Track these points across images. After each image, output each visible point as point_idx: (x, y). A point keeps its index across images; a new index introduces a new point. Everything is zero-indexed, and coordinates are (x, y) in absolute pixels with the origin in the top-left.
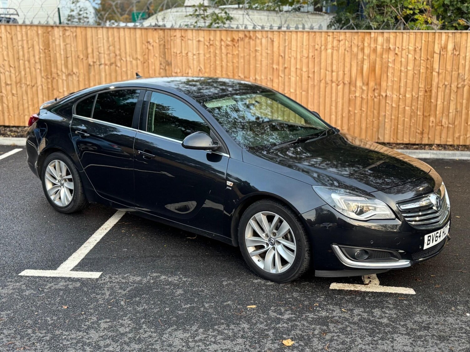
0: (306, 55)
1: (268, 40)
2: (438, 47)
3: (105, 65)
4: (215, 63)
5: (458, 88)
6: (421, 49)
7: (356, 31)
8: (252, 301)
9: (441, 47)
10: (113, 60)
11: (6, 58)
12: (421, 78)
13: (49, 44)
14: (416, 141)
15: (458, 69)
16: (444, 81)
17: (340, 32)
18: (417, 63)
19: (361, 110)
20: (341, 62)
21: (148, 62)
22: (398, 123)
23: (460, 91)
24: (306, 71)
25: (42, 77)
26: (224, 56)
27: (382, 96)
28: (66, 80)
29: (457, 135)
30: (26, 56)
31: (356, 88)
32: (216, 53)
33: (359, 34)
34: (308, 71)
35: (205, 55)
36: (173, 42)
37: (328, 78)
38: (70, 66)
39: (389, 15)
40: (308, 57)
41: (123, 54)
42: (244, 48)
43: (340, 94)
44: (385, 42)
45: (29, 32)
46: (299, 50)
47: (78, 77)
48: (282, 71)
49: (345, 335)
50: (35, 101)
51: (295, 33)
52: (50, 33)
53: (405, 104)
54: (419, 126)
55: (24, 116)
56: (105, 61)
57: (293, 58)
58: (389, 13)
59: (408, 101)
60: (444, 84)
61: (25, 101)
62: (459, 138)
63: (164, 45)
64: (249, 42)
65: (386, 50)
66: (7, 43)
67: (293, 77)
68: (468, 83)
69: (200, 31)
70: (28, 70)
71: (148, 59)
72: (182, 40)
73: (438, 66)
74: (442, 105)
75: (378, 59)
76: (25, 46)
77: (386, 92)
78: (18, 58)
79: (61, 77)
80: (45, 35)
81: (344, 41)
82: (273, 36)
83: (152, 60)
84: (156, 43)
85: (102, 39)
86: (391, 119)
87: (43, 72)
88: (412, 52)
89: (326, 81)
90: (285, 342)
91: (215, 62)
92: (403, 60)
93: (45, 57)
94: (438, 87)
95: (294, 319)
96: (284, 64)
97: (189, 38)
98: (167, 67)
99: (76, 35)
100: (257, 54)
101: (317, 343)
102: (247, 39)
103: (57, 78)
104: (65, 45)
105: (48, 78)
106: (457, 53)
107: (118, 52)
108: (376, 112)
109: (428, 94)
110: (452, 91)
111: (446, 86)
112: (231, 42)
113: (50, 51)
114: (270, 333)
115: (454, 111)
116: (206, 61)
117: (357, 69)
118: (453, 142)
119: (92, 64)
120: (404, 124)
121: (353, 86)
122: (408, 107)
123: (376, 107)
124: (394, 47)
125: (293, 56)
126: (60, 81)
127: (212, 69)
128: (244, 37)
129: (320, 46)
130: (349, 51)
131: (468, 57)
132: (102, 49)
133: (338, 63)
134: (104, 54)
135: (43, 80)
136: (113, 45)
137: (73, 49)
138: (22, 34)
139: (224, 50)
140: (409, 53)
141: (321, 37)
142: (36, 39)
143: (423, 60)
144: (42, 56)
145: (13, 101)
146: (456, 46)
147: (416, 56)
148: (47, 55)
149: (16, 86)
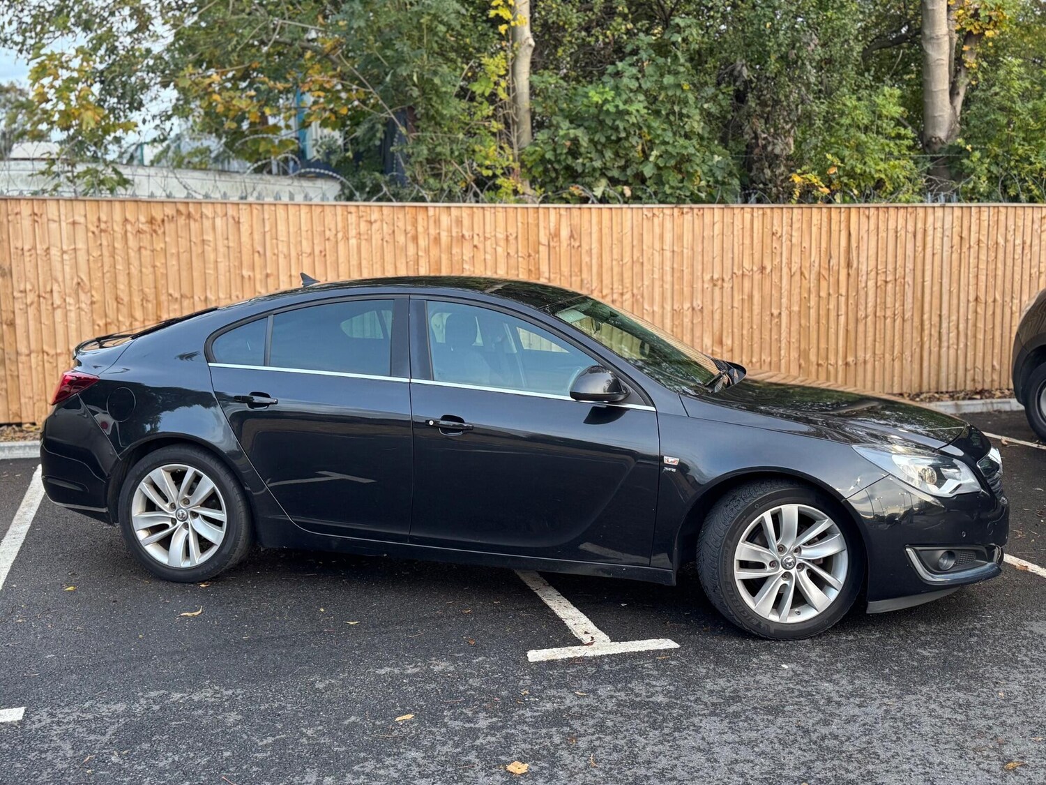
0: (309, 251)
1: (227, 221)
2: (546, 234)
4: (115, 268)
6: (517, 237)
7: (395, 204)
8: (399, 709)
9: (551, 234)
15: (582, 271)
17: (368, 206)
18: (512, 261)
20: (376, 263)
33: (405, 209)
35: (88, 253)
36: (14, 227)
39: (451, 179)
40: (312, 254)
42: (178, 237)
44: (454, 225)
46: (292, 240)
48: (261, 281)
49: (610, 734)
51: (281, 207)
57: (281, 256)
58: (450, 175)
64: (188, 225)
65: (458, 241)
69: (74, 203)
72: (35, 221)
73: (547, 266)
75: (444, 257)
81: (379, 223)
82: (238, 213)
88: (502, 243)
90: (511, 768)
91: (114, 266)
92: (488, 257)
95: (500, 724)
96: (265, 266)
97: (50, 216)
100: (206, 248)
101: (570, 757)
102: (183, 217)
106: (577, 244)
112: (148, 225)
114: (472, 757)
116: (92, 265)
124: (471, 234)
125: (282, 252)
127: (106, 281)
128: (175, 214)
129: (334, 232)
130: (391, 241)
131: (595, 251)
133: (372, 265)
139: (132, 242)
140: (497, 244)
141: (334, 215)
143: (522, 257)
146: (574, 232)
147: (509, 251)
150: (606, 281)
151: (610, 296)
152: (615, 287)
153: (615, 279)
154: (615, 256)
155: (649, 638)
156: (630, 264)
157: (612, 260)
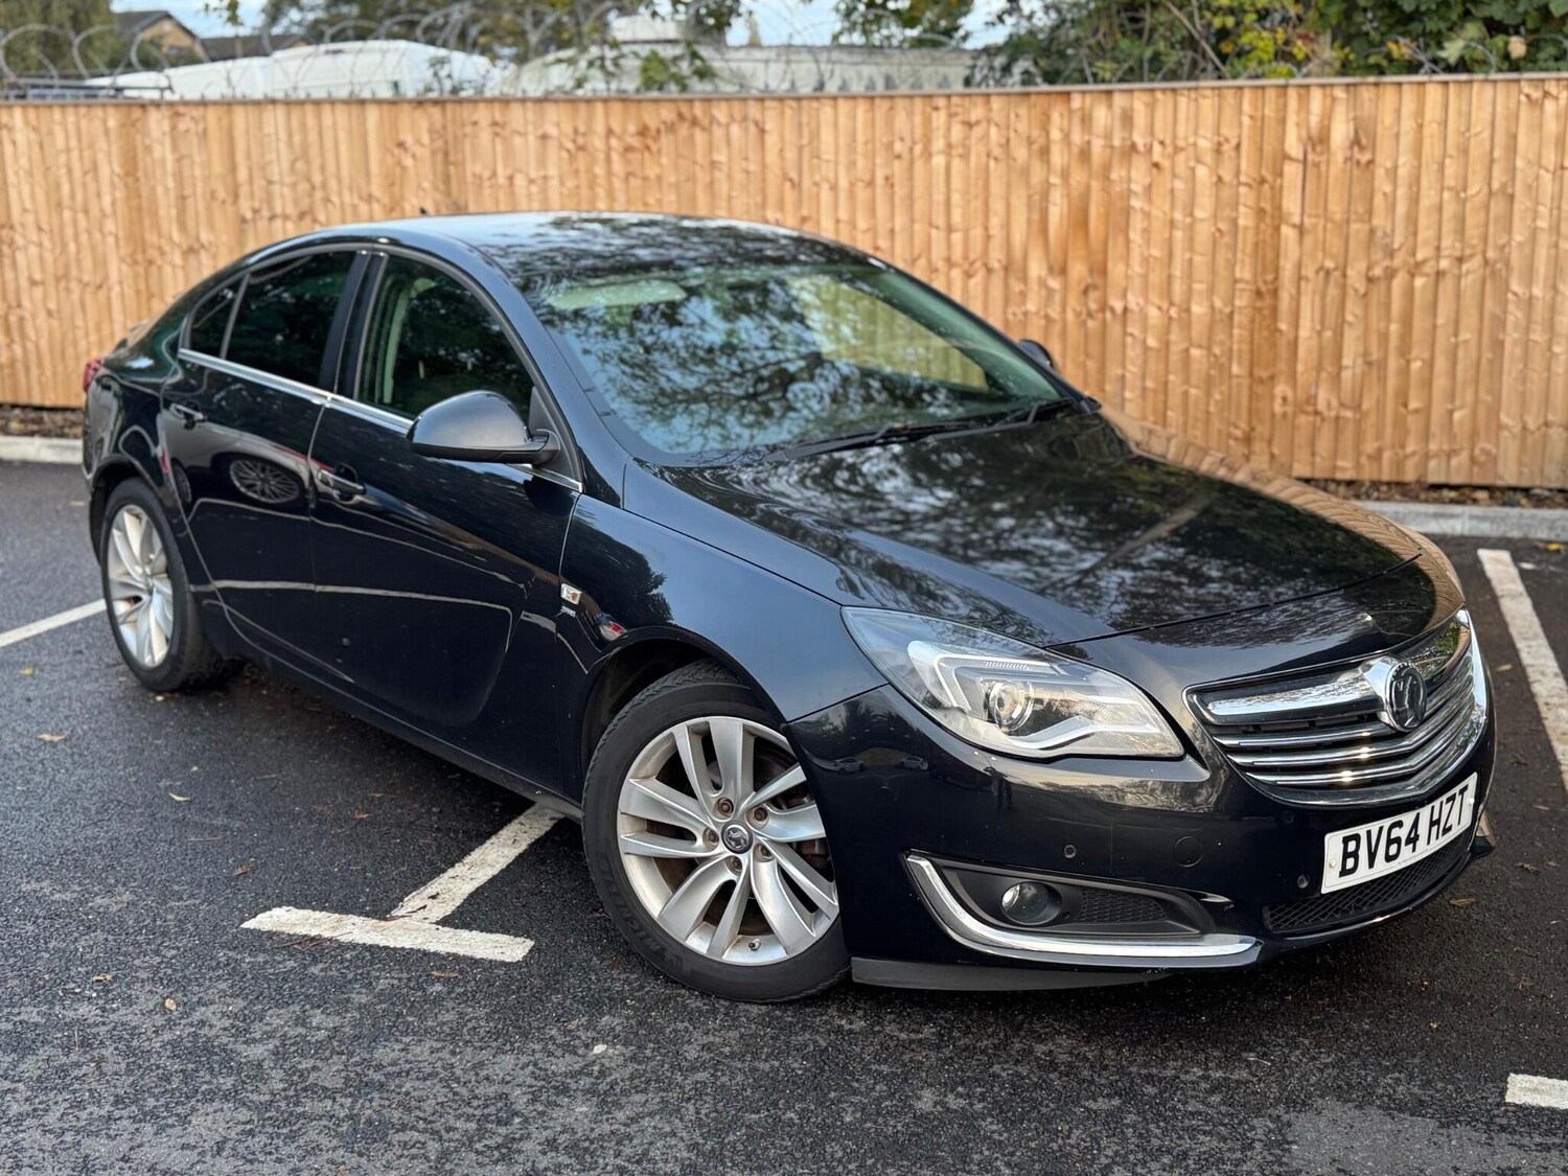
0: (867, 177)
1: (746, 128)
2: (1299, 138)
3: (286, 217)
5: (1370, 280)
6: (1238, 146)
9: (1310, 138)
10: (305, 204)
11: (28, 205)
12: (1240, 246)
13: (134, 159)
15: (1370, 212)
16: (1320, 255)
17: (969, 95)
18: (1226, 193)
20: (976, 197)
21: (402, 208)
22: (1165, 402)
23: (1377, 292)
24: (868, 230)
25: (122, 260)
26: (618, 184)
27: (1112, 310)
28: (183, 268)
29: (1370, 447)
30: (79, 197)
31: (1026, 284)
32: (595, 176)
33: (1033, 98)
34: (873, 230)
35: (562, 184)
36: (471, 142)
37: (938, 251)
38: (191, 223)
39: (1165, 38)
40: (871, 183)
41: (333, 184)
42: (678, 155)
44: (1117, 124)
45: (84, 123)
46: (843, 159)
47: (215, 258)
50: (105, 332)
51: (829, 101)
52: (139, 125)
53: (1190, 339)
54: (1238, 413)
56: (283, 207)
58: (1161, 30)
59: (1198, 330)
60: (1321, 268)
61: (80, 333)
62: (1377, 457)
63: (446, 154)
64: (691, 138)
65: (1122, 154)
66: (30, 158)
68: (1405, 263)
69: (544, 105)
70: (84, 238)
71: (402, 197)
72: (496, 134)
73: (1299, 203)
74: (1314, 342)
75: (1095, 185)
76: (76, 166)
77: (1124, 296)
78: (59, 204)
79: (168, 258)
80: (124, 130)
81: (984, 125)
82: (763, 114)
83: (413, 202)
84: (422, 145)
85: (273, 138)
86: (1144, 389)
87: (122, 243)
88: (1208, 158)
89: (929, 260)
91: (593, 202)
92: (1179, 185)
93: (128, 198)
94: (1300, 278)
96: (799, 204)
97: (515, 127)
99: (205, 131)
100: (717, 174)
102: (686, 125)
103: (159, 262)
104: (179, 160)
105: (135, 263)
106: (1365, 157)
107: (317, 179)
108: (1092, 365)
109: (1268, 301)
110: (1350, 291)
111: (1328, 273)
112: (640, 138)
113: (137, 179)
115: (1360, 361)
116: (565, 202)
117: (1029, 221)
118: (1358, 473)
119: (249, 215)
120: (1186, 406)
121: (1019, 279)
122: (1199, 346)
123: (1094, 348)
124: (1148, 140)
125: (827, 180)
126: (168, 270)
128: (675, 120)
129: (908, 143)
130: (1001, 156)
131: (1403, 172)
132: (275, 169)
133: (968, 202)
134: (282, 183)
135: (125, 268)
136: (305, 156)
137: (198, 172)
138: (66, 131)
139: (618, 165)
140: (1198, 161)
141: (910, 114)
142: (102, 144)
143: (1246, 184)
144: (119, 194)
145: (51, 332)
146: (1361, 133)
147: (1221, 173)
148: (133, 193)
149: (57, 287)
150: (1426, 233)
151: (1431, 263)
152: (1446, 242)
153: (1448, 227)
154: (1450, 181)
155: (506, 932)
156: (1482, 196)
157: (1442, 189)
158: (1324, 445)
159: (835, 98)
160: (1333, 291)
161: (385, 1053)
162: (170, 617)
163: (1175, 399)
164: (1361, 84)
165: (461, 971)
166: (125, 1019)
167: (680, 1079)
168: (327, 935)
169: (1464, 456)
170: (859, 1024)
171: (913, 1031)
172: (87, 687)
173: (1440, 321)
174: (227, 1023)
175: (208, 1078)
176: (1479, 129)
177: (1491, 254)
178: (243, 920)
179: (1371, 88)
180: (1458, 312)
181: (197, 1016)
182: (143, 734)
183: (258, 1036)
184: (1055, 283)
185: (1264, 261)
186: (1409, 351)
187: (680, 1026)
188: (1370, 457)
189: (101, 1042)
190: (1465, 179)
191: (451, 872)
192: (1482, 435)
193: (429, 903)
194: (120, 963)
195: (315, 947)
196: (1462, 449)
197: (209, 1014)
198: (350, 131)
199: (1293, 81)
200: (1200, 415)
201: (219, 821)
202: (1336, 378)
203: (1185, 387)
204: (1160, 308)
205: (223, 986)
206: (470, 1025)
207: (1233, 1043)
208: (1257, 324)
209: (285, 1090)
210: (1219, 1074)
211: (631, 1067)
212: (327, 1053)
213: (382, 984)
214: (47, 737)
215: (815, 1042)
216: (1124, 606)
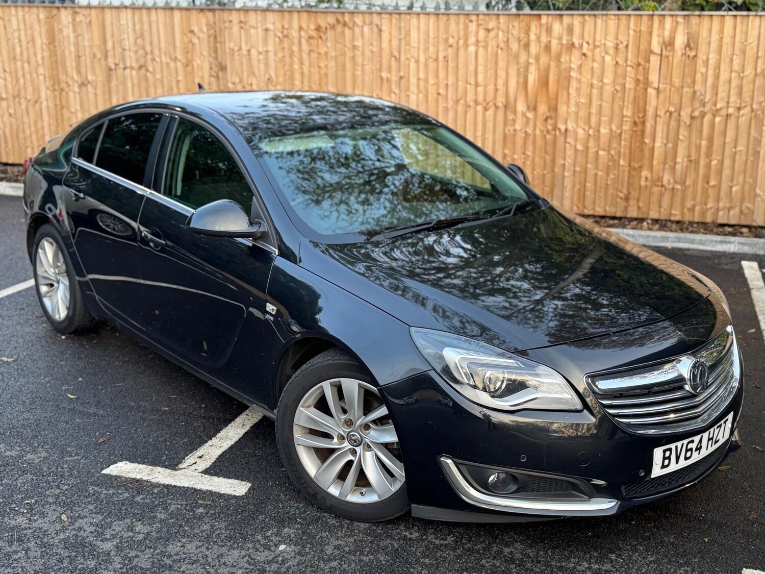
0: (434, 56)
1: (372, 28)
2: (659, 42)
3: (132, 68)
4: (293, 67)
5: (692, 118)
6: (627, 46)
9: (664, 43)
10: (142, 61)
12: (626, 98)
13: (54, 35)
14: (616, 213)
15: (694, 82)
16: (667, 104)
17: (488, 15)
18: (620, 71)
19: (524, 153)
20: (491, 69)
21: (193, 65)
22: (585, 178)
23: (696, 124)
24: (434, 84)
25: (48, 88)
26: (305, 56)
27: (560, 130)
28: (79, 93)
29: (689, 204)
30: (25, 55)
31: (515, 115)
32: (293, 51)
33: (522, 17)
34: (437, 84)
35: (276, 55)
36: (228, 31)
37: (470, 97)
38: (83, 70)
40: (437, 60)
41: (156, 51)
42: (336, 42)
43: (490, 125)
44: (565, 33)
45: (27, 16)
46: (422, 46)
47: (95, 88)
48: (396, 82)
50: (39, 125)
51: (415, 16)
52: (56, 18)
53: (599, 146)
54: (622, 186)
55: (26, 148)
56: (131, 63)
57: (413, 60)
59: (603, 141)
60: (668, 111)
61: (26, 126)
62: (692, 209)
63: (215, 37)
64: (343, 33)
65: (567, 48)
67: (413, 93)
68: (711, 109)
69: (267, 14)
70: (28, 76)
71: (192, 60)
72: (242, 28)
73: (657, 76)
74: (663, 149)
75: (553, 64)
76: (23, 38)
77: (566, 123)
78: (15, 58)
79: (71, 88)
80: (48, 20)
81: (495, 31)
82: (381, 21)
83: (199, 62)
84: (203, 32)
85: (125, 26)
86: (575, 171)
87: (47, 79)
88: (612, 51)
89: (466, 102)
91: (291, 66)
92: (596, 65)
93: (50, 56)
94: (657, 116)
96: (399, 70)
97: (252, 24)
98: (220, 74)
99: (90, 21)
100: (358, 53)
102: (340, 26)
103: (67, 90)
104: (76, 37)
105: (54, 90)
106: (692, 54)
107: (148, 49)
108: (548, 158)
109: (640, 127)
110: (682, 124)
111: (671, 114)
112: (316, 32)
113: (55, 46)
115: (686, 159)
116: (277, 64)
117: (518, 82)
118: (683, 217)
119: (113, 67)
120: (596, 180)
121: (512, 112)
122: (604, 150)
123: (549, 149)
124: (581, 41)
125: (413, 57)
126: (71, 94)
127: (285, 77)
128: (335, 23)
129: (456, 38)
130: (504, 48)
131: (711, 62)
132: (127, 43)
133: (487, 71)
134: (130, 50)
135: (49, 92)
136: (142, 36)
137: (86, 43)
138: (18, 19)
139: (305, 46)
140: (606, 53)
141: (458, 23)
142: (37, 27)
143: (630, 66)
144: (46, 54)
145: (11, 125)
146: (690, 41)
147: (618, 59)
148: (53, 54)
149: (14, 102)
150: (722, 94)
151: (725, 110)
152: (732, 99)
153: (732, 92)
154: (736, 68)
155: (237, 478)
156: (752, 76)
157: (731, 72)
158: (666, 203)
159: (418, 14)
160: (673, 123)
161: (173, 548)
162: (68, 297)
163: (590, 178)
164: (691, 15)
165: (213, 501)
166: (40, 526)
167: (323, 565)
168: (145, 478)
169: (737, 210)
170: (415, 535)
171: (442, 539)
172: (26, 330)
173: (728, 140)
174: (93, 529)
175: (82, 561)
176: (751, 40)
177: (755, 106)
178: (103, 469)
179: (697, 17)
180: (737, 135)
181: (77, 525)
182: (55, 358)
183: (108, 536)
184: (530, 115)
185: (638, 106)
186: (711, 155)
187: (324, 535)
188: (689, 209)
189: (28, 539)
190: (743, 66)
191: (210, 443)
192: (747, 200)
193: (198, 460)
194: (40, 493)
195: (139, 485)
196: (736, 206)
197: (84, 523)
198: (165, 23)
199: (656, 13)
200: (603, 186)
201: (91, 411)
202: (673, 168)
203: (595, 171)
204: (584, 129)
205: (91, 507)
206: (217, 532)
207: (604, 548)
208: (633, 140)
209: (121, 568)
210: (597, 566)
211: (298, 558)
212: (144, 547)
213: (173, 508)
214: (5, 359)
215: (392, 545)
216: (556, 323)
